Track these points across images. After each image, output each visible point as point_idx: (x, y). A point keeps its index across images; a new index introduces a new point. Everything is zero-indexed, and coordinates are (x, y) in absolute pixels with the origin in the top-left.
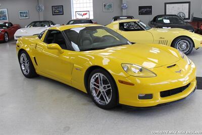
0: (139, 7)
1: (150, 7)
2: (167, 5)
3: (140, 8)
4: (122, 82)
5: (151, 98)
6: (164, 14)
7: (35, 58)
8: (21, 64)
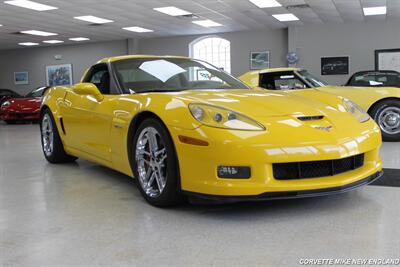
0: (322, 59)
1: (345, 60)
2: (380, 55)
3: (324, 61)
4: (184, 139)
5: (248, 177)
6: (373, 69)
7: (61, 119)
8: (42, 136)
